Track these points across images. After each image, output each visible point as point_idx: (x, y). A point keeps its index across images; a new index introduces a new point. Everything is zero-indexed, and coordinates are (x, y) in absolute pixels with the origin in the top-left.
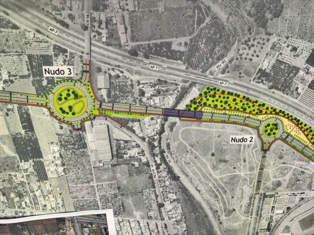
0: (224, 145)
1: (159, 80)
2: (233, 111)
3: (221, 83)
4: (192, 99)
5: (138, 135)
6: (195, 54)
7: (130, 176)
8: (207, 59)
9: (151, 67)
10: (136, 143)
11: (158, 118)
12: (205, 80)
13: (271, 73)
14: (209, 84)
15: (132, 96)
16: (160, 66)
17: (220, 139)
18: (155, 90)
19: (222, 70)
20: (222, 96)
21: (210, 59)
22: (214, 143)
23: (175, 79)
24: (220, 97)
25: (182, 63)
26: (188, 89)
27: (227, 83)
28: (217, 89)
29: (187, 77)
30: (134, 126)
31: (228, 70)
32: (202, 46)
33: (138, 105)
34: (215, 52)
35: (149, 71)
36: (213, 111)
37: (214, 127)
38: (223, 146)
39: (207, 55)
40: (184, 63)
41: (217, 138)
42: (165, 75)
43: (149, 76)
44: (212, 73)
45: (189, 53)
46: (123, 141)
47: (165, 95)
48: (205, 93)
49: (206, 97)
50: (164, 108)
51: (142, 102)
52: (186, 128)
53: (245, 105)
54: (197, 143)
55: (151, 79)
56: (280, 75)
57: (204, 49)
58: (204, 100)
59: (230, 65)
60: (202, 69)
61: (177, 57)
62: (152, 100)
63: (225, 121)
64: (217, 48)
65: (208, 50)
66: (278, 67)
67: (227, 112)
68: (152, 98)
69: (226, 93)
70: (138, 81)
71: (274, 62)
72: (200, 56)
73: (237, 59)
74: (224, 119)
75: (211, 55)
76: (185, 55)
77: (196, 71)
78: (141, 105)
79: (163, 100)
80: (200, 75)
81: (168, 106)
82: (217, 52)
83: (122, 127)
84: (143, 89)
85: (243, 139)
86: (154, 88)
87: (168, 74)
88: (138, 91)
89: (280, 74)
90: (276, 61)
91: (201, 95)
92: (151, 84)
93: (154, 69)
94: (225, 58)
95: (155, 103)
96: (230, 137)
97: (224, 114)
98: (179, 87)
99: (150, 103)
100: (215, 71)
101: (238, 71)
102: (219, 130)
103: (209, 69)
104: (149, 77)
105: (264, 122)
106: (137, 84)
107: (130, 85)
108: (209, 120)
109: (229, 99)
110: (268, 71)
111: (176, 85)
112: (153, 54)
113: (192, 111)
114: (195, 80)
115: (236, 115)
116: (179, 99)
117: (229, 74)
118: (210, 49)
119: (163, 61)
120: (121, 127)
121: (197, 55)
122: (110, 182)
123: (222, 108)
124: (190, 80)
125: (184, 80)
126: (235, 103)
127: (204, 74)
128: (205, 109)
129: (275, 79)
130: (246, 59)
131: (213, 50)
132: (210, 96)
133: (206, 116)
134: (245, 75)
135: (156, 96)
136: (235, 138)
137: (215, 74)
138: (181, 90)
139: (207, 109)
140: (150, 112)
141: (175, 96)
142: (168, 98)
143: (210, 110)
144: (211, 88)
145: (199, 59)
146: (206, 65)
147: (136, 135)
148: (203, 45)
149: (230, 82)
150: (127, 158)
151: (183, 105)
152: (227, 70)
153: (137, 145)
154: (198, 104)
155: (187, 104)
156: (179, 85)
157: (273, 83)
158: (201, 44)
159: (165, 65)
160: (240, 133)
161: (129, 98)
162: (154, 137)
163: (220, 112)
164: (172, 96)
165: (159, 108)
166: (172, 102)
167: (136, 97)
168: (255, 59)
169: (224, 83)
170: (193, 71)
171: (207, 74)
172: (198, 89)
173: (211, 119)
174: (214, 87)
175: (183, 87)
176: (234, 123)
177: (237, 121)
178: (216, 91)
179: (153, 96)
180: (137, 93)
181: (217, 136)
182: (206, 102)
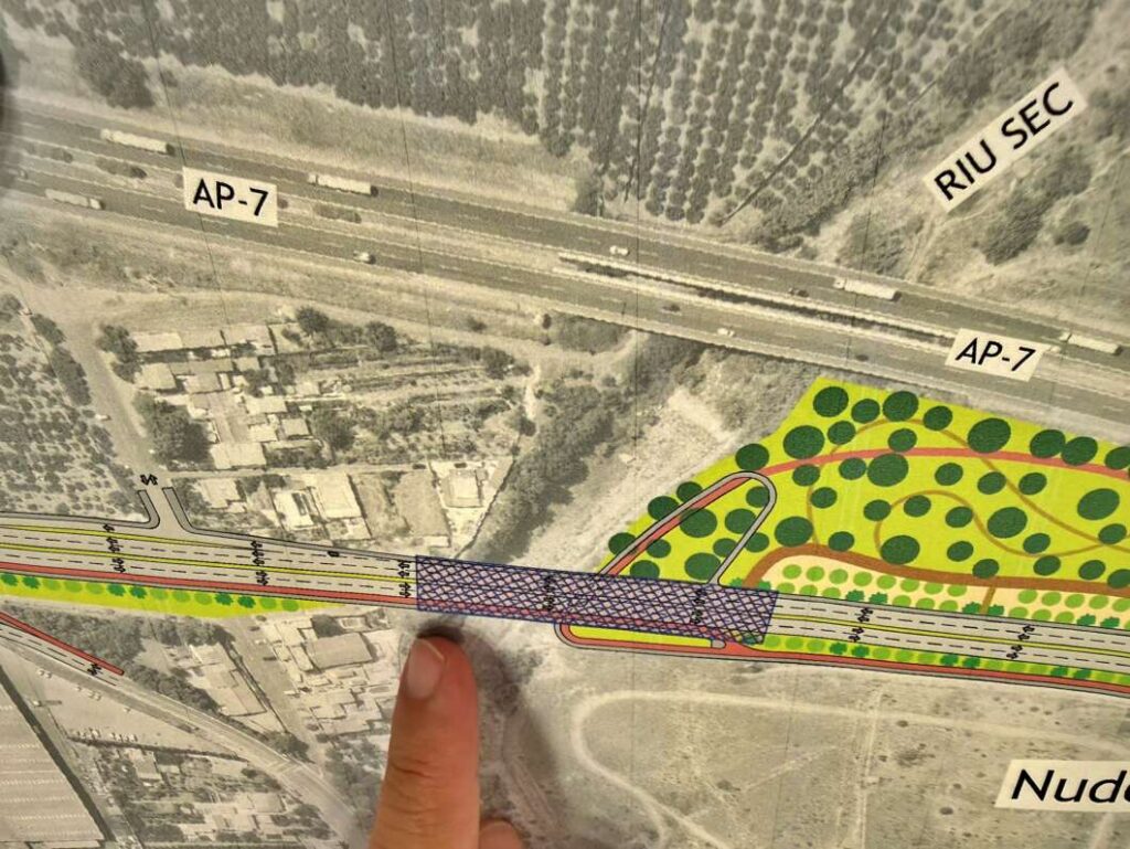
0: (947, 811)
1: (314, 321)
2: (1065, 595)
3: (970, 351)
4: (667, 489)
5: (247, 722)
6: (673, 35)
8: (827, 94)
9: (201, 192)
10: (242, 765)
11: (372, 623)
12: (800, 320)
14: (841, 362)
15: (99, 458)
16: (294, 180)
17: (915, 774)
18: (293, 410)
19: (1003, 217)
20: (974, 467)
21: (862, 93)
22: (861, 796)
23: (477, 314)
24: (949, 475)
25: (523, 139)
26: (624, 408)
27: (1040, 348)
28: (924, 406)
29: (608, 291)
30: (196, 669)
31: (1075, 209)
33: (170, 526)
35: (190, 239)
36: (869, 591)
37: (877, 697)
38: (938, 815)
39: (830, 34)
40: (558, 147)
41: (891, 767)
42: (367, 275)
43: (207, 281)
44: (872, 252)
45: (601, 23)
46: (144, 749)
47: (401, 454)
48: (802, 442)
49: (805, 476)
50: (412, 552)
51: (204, 509)
52: (625, 695)
54: (724, 785)
55: (227, 315)
58: (791, 500)
60: (767, 203)
61: (455, 71)
62: (284, 499)
63: (974, 660)
67: (1007, 598)
68: (282, 483)
69: (1019, 441)
70: (107, 329)
72: (736, 58)
74: (967, 648)
75: (872, 40)
76: (556, 53)
77: (696, 235)
78: (195, 527)
79: (389, 497)
80: (738, 270)
81: (442, 541)
83: (105, 673)
84: (175, 400)
85: (1118, 783)
86: (279, 390)
87: (388, 263)
88: (136, 419)
91: (751, 458)
92: (246, 363)
93: (231, 210)
94: (1058, 74)
95: (316, 519)
96: (1004, 767)
97: (971, 610)
98: (527, 385)
99: (271, 515)
100: (917, 225)
102: (910, 717)
103: (845, 202)
104: (204, 296)
106: (109, 358)
107: (50, 371)
108: (827, 651)
109: (1038, 498)
111: (497, 363)
112: (182, 52)
113: (670, 583)
114: (685, 322)
115: (1086, 622)
116: (539, 486)
117: (1083, 257)
119: (309, 131)
120: (93, 672)
121: (695, 49)
123: (966, 567)
124: (628, 320)
125: (573, 320)
126: (1095, 527)
127: (792, 255)
128: (793, 572)
132: (851, 468)
133: (806, 618)
135: (315, 461)
136: (1050, 774)
137: (915, 261)
138: (549, 412)
139: (815, 573)
140: (292, 582)
141: (496, 466)
142: (435, 482)
143: (838, 576)
144: (857, 394)
145: (725, 92)
146: (817, 158)
147: (228, 720)
149: (1077, 339)
150: (204, 839)
151: (584, 540)
152: (1057, 215)
153: (258, 779)
154: (721, 532)
155: (622, 528)
156: (524, 370)
159: (333, 172)
160: (1106, 746)
161: (78, 472)
162: (373, 739)
163: (942, 596)
164: (472, 465)
165: (361, 554)
166: (476, 515)
167: (140, 469)
169: (1012, 346)
170: (662, 229)
171: (826, 262)
172: (722, 407)
173: (851, 646)
174: (890, 390)
175: (569, 383)
176: (1057, 678)
177: (1092, 661)
178: (914, 425)
179: (290, 459)
180: (134, 435)
181: (889, 753)
182: (804, 515)
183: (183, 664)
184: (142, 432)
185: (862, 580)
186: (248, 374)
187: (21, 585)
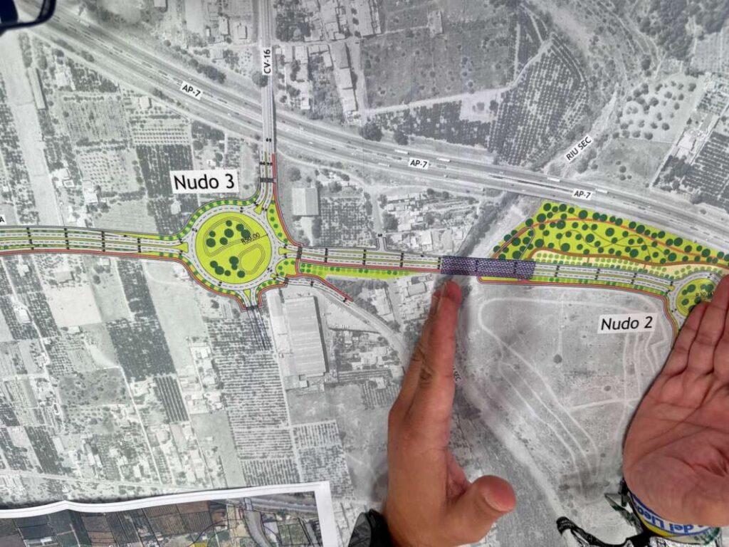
0: (584, 337)
1: (431, 192)
2: (606, 259)
3: (577, 194)
4: (509, 232)
5: (384, 317)
6: (515, 129)
7: (366, 409)
8: (545, 139)
9: (413, 163)
10: (378, 336)
11: (428, 279)
12: (540, 187)
13: (698, 167)
14: (549, 197)
15: (369, 230)
16: (433, 159)
17: (575, 323)
18: (421, 215)
19: (580, 163)
20: (581, 223)
21: (551, 139)
22: (560, 332)
23: (469, 189)
24: (575, 225)
25: (484, 149)
26: (500, 211)
27: (592, 192)
28: (568, 207)
29: (497, 182)
30: (375, 298)
31: (595, 161)
32: (533, 109)
33: (382, 249)
34: (564, 121)
35: (408, 173)
36: (559, 260)
37: (562, 296)
38: (582, 339)
39: (545, 128)
40: (491, 151)
41: (568, 321)
42: (445, 180)
43: (408, 183)
44: (555, 171)
45: (501, 127)
46: (350, 331)
47: (445, 226)
48: (541, 218)
49: (542, 227)
50: (442, 255)
51: (392, 243)
52: (494, 299)
53: (636, 243)
54: (521, 332)
55: (411, 191)
56: (720, 170)
57: (536, 117)
58: (539, 234)
59: (598, 151)
60: (533, 161)
61: (472, 136)
62: (414, 239)
63: (587, 281)
64: (569, 113)
65: (548, 118)
66: (716, 150)
67: (592, 261)
68: (414, 235)
69: (590, 216)
70: (381, 196)
71: (706, 140)
72: (527, 133)
73: (616, 136)
74: (584, 277)
75: (553, 129)
76: (492, 132)
77: (518, 168)
78: (388, 249)
79: (440, 237)
80: (527, 176)
81: (451, 251)
82: (567, 122)
83: (348, 301)
84: (392, 213)
85: (628, 322)
86: (419, 209)
87: (451, 177)
88: (382, 218)
89: (721, 167)
90: (712, 137)
91: (529, 223)
92: (413, 203)
93: (419, 166)
94: (587, 135)
95: (420, 245)
96: (598, 318)
97: (584, 265)
98: (478, 206)
99: (409, 244)
100: (563, 166)
101: (619, 163)
102: (572, 302)
103: (549, 161)
104: (406, 186)
105: (680, 282)
106: (380, 203)
107: (364, 207)
108: (548, 281)
109: (596, 231)
110: (690, 161)
111: (471, 201)
112: (417, 134)
113: (508, 261)
114: (515, 188)
115: (612, 266)
116: (477, 232)
117: (597, 171)
118: (552, 115)
119: (439, 149)
120: (344, 301)
121: (519, 131)
122: (323, 423)
123: (581, 252)
124: (503, 189)
125: (490, 189)
126: (610, 238)
127: (538, 173)
128: (539, 255)
129: (709, 179)
130: (637, 135)
131: (557, 116)
132: (553, 225)
133: (543, 270)
134: (636, 172)
135: (424, 228)
136: (610, 320)
137: (564, 174)
138: (482, 213)
139: (545, 256)
140: (409, 265)
141: (468, 227)
142: (452, 233)
143: (551, 256)
144: (553, 205)
145: (525, 139)
146: (543, 152)
147: (379, 317)
148: (535, 106)
149: (599, 190)
150: (359, 369)
151: (488, 248)
152: (591, 163)
153: (382, 341)
154: (522, 244)
155: (497, 244)
156: (477, 202)
157: (702, 189)
158: (531, 105)
159: (443, 157)
160: (624, 308)
161: (363, 234)
162: (420, 321)
163: (576, 261)
164: (462, 227)
165: (429, 256)
166: (461, 242)
167: (379, 233)
168: (659, 135)
169: (586, 192)
170: (511, 168)
171: (546, 174)
172: (523, 209)
173: (555, 278)
174: (561, 204)
175: (488, 205)
176: (608, 286)
177: (616, 280)
178: (566, 212)
179: (417, 228)
180: (380, 223)
181: (567, 316)
182: (541, 238)
183: (372, 296)
184: (382, 222)
185: (557, 257)
186: (412, 206)
187: (335, 271)
